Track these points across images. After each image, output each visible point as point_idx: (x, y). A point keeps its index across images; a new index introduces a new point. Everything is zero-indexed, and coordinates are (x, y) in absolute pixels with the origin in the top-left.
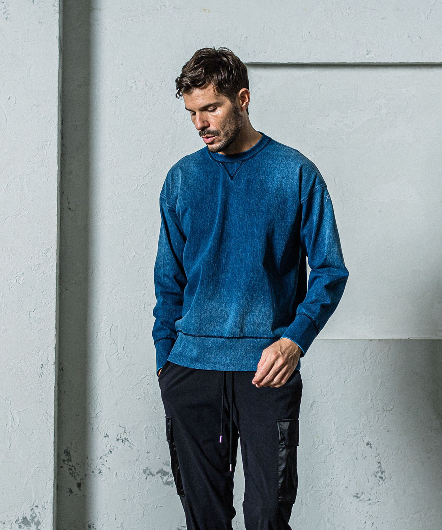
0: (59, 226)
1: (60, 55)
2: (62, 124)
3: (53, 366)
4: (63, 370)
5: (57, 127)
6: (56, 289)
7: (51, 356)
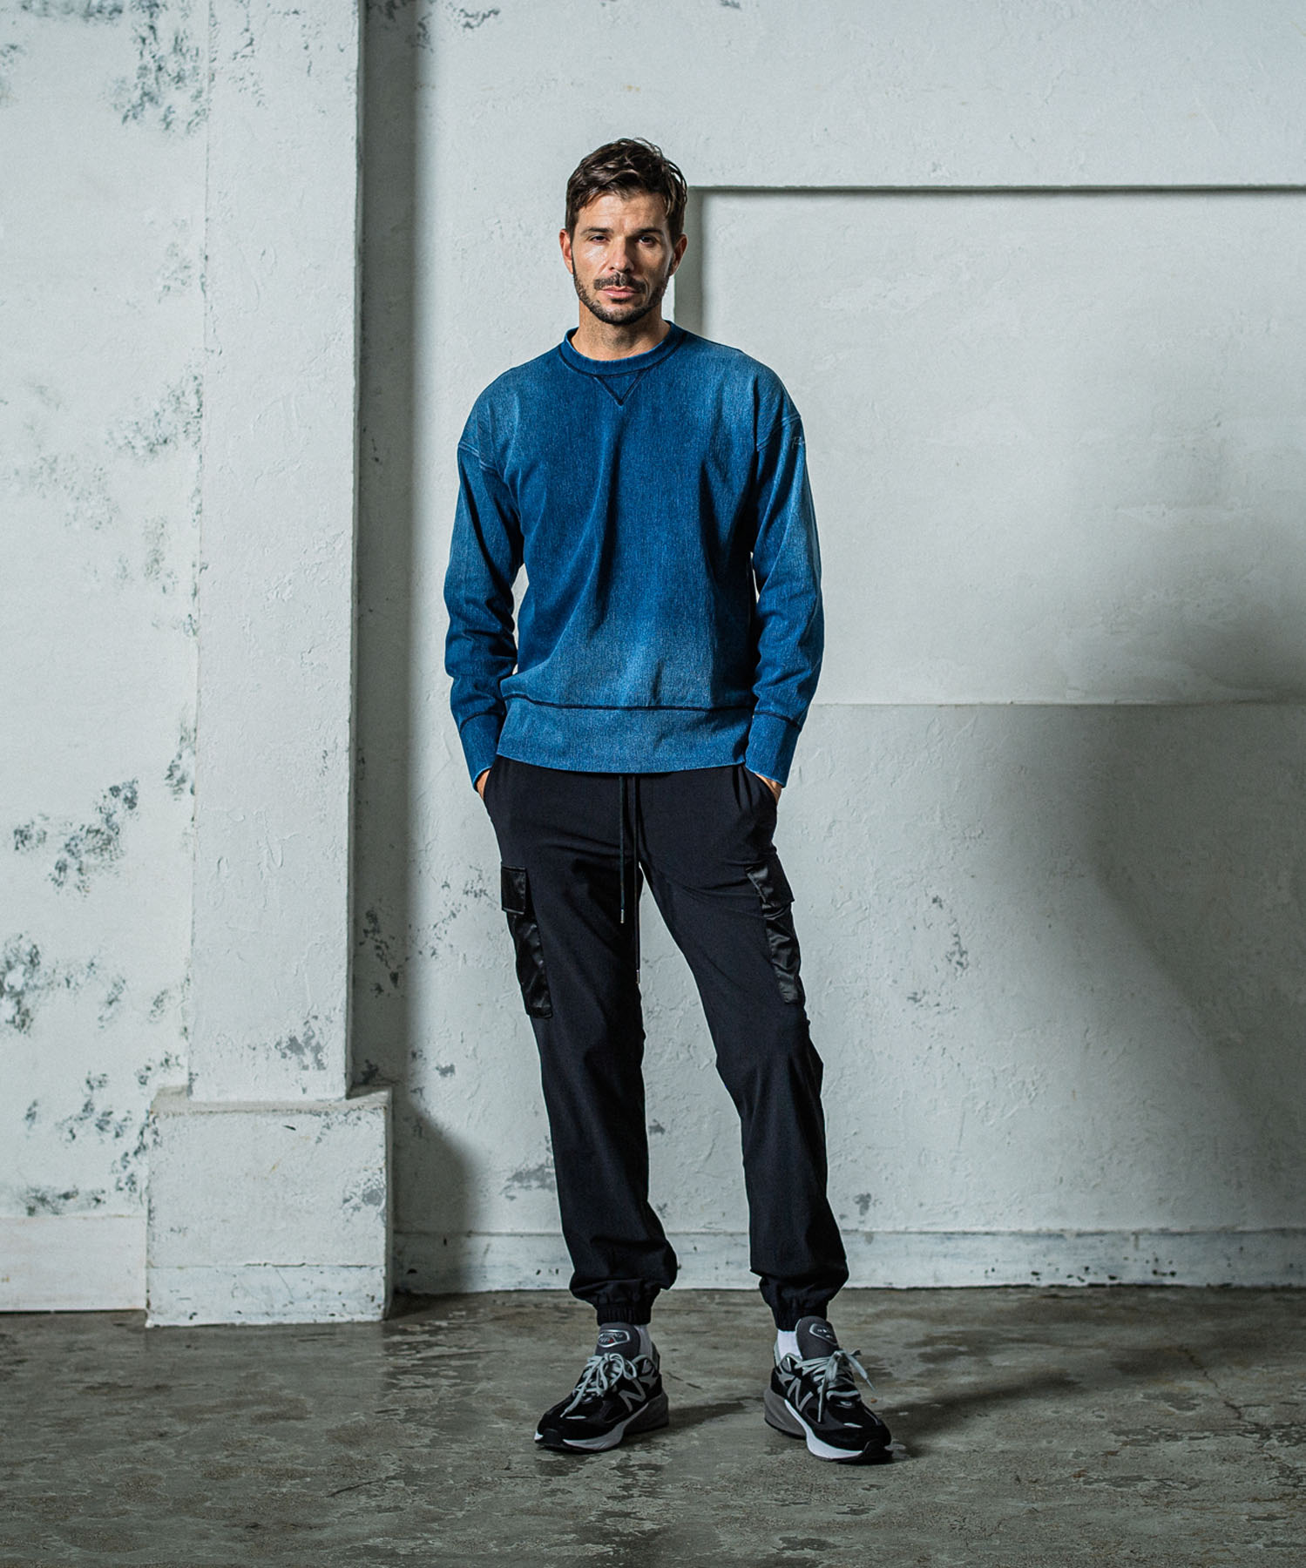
0: (357, 491)
1: (358, 172)
2: (363, 301)
3: (346, 755)
4: (364, 762)
5: (353, 306)
6: (352, 610)
7: (341, 735)
